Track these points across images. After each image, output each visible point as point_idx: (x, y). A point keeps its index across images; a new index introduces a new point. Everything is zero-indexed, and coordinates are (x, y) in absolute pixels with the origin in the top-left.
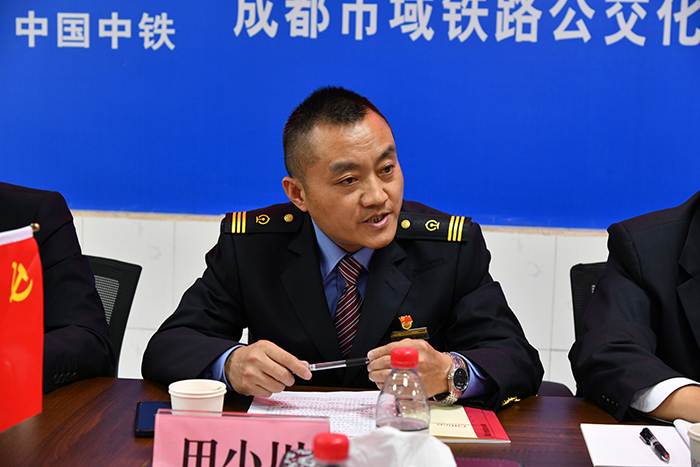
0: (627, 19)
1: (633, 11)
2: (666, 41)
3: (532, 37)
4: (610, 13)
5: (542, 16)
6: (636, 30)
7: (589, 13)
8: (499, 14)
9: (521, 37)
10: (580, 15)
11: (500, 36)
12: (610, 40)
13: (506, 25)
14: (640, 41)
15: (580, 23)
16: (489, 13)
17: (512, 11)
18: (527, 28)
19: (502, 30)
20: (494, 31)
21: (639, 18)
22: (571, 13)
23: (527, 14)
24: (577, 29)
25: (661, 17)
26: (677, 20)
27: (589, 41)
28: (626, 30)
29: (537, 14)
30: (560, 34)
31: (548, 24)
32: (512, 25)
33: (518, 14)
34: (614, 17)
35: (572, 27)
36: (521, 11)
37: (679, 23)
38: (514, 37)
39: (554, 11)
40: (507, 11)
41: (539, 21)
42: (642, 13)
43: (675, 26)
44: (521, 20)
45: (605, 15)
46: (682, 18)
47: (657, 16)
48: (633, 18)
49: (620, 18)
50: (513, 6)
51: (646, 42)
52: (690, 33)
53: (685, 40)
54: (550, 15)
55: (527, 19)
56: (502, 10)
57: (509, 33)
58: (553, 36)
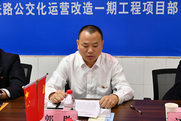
0: (30, 10)
1: (31, 8)
2: (39, 14)
3: (11, 14)
4: (27, 8)
5: (13, 9)
6: (32, 12)
7: (22, 8)
8: (4, 9)
9: (9, 14)
10: (20, 9)
11: (4, 14)
12: (27, 14)
13: (5, 12)
14: (34, 14)
15: (21, 11)
16: (2, 9)
17: (6, 9)
18: (10, 12)
19: (5, 13)
20: (3, 13)
21: (33, 9)
22: (19, 9)
23: (9, 9)
24: (20, 12)
25: (37, 9)
26: (41, 9)
27: (23, 15)
28: (31, 12)
29: (12, 9)
30: (17, 13)
31: (14, 11)
32: (7, 11)
33: (8, 9)
34: (28, 9)
35: (19, 12)
36: (8, 8)
37: (41, 10)
38: (7, 14)
39: (15, 8)
40: (5, 9)
41: (12, 10)
42: (34, 8)
43: (41, 11)
44: (8, 10)
45: (26, 9)
46: (42, 9)
47: (36, 9)
48: (32, 9)
49: (29, 9)
50: (6, 7)
51: (35, 14)
52: (44, 12)
53: (43, 14)
54: (14, 9)
55: (10, 10)
56: (4, 8)
57: (6, 13)
58: (15, 14)
